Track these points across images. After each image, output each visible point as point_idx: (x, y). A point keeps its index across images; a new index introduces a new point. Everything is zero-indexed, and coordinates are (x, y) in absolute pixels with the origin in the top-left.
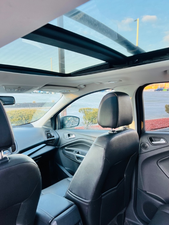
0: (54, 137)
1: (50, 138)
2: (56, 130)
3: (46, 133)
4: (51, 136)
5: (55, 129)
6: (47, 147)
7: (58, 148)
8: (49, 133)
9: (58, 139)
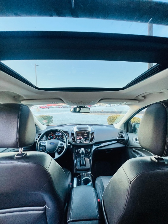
0: (124, 138)
1: (121, 138)
2: (128, 133)
3: (119, 133)
4: (122, 137)
5: (127, 131)
6: (118, 144)
7: (127, 147)
8: (121, 134)
9: (128, 140)
